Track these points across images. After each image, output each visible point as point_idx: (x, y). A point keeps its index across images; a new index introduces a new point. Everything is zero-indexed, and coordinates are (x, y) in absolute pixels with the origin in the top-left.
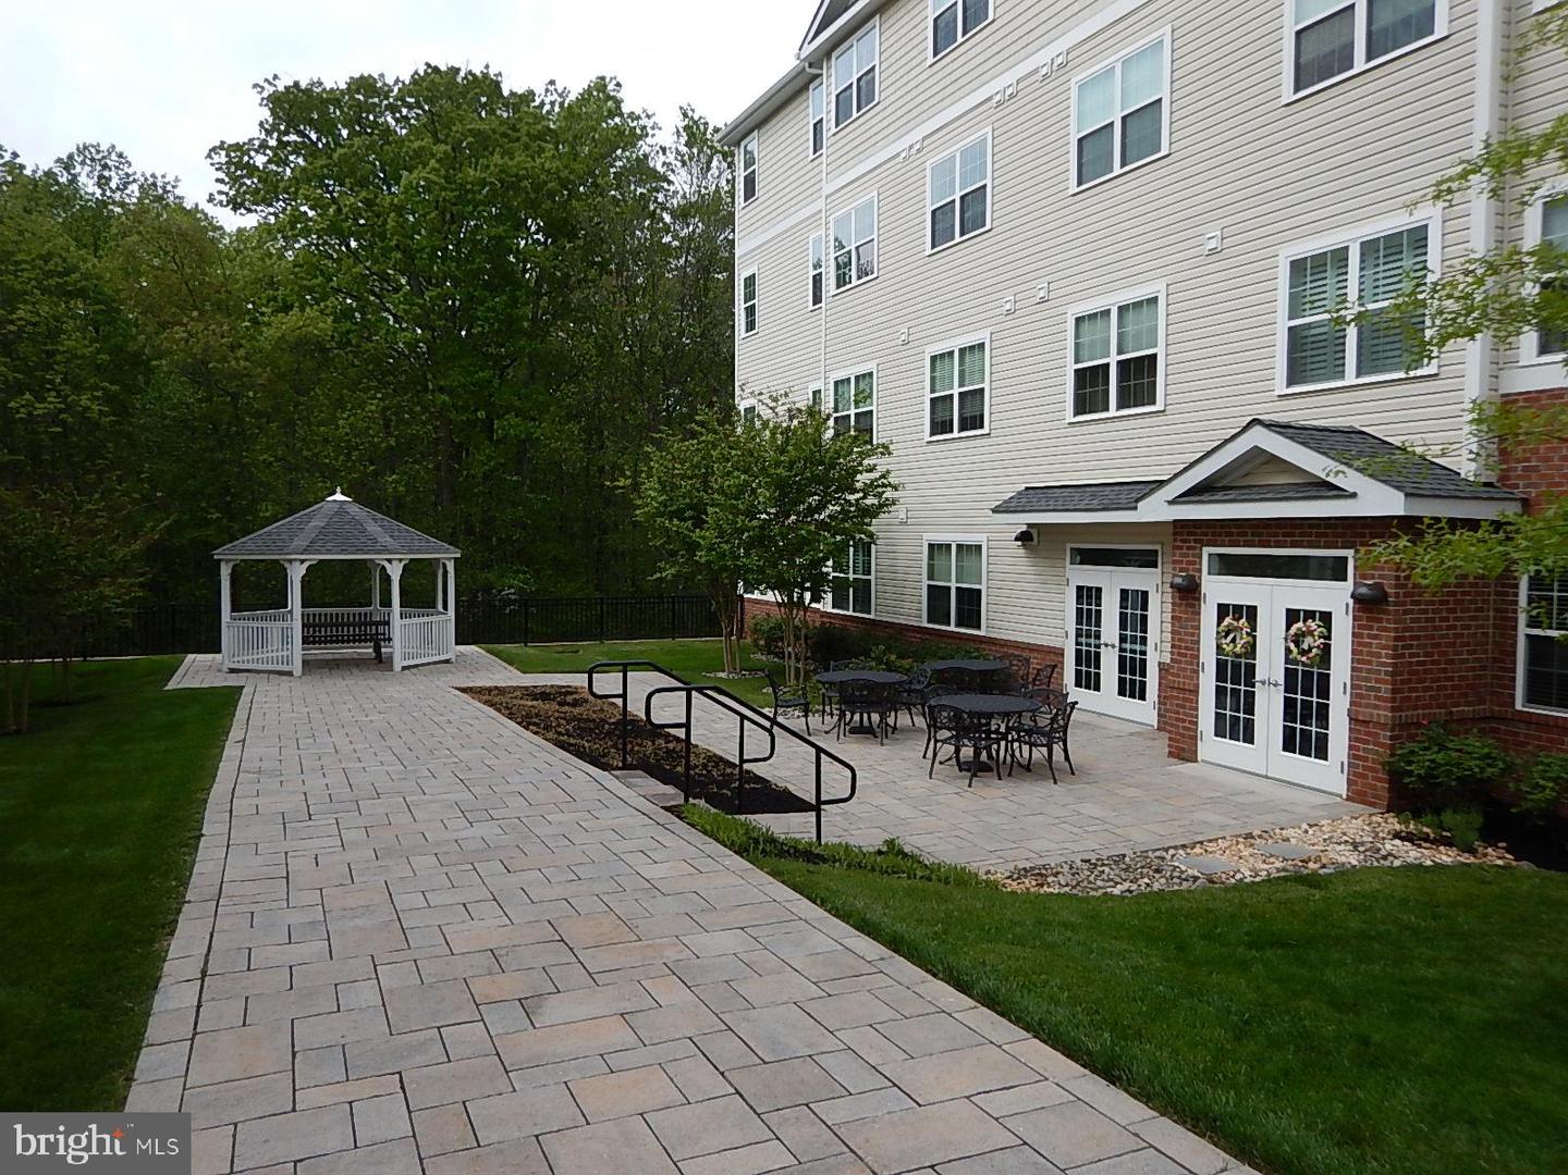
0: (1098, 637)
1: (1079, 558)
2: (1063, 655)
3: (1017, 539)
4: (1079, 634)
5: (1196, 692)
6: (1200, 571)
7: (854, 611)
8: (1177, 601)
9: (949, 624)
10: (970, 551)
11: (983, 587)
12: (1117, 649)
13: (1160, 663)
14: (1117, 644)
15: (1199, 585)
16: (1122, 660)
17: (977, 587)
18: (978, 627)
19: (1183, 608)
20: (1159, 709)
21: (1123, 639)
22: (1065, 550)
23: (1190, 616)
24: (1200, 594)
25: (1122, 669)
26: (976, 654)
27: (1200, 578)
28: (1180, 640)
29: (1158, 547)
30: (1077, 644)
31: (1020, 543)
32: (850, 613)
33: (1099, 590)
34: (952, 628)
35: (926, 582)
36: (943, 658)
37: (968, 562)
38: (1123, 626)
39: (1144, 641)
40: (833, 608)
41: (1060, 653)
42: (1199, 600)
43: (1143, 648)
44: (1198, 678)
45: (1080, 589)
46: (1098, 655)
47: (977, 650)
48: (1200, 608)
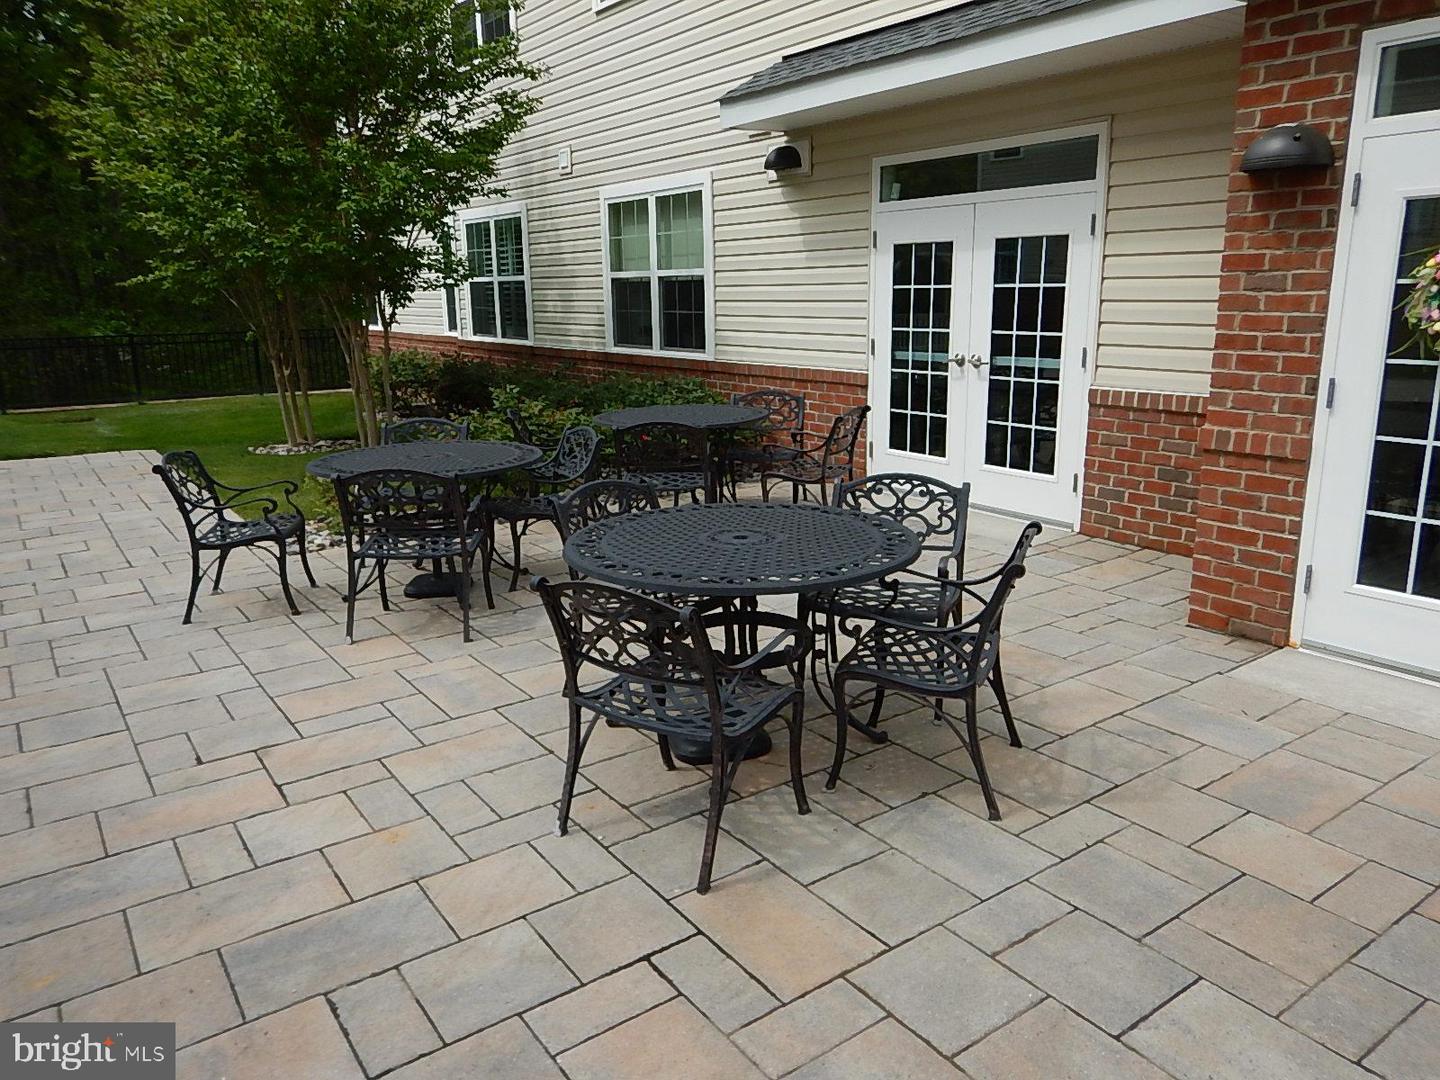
0: (942, 343)
1: (896, 187)
2: (865, 387)
3: (768, 166)
4: (899, 342)
5: (1299, 462)
6: (1346, 107)
7: (503, 336)
8: (1249, 211)
9: (649, 344)
10: (682, 206)
11: (706, 272)
12: (986, 369)
13: (1092, 393)
14: (986, 358)
15: (1337, 155)
16: (997, 391)
17: (696, 272)
18: (701, 346)
19: (1269, 232)
20: (1087, 491)
21: (999, 346)
22: (868, 174)
23: (1294, 251)
24: (1338, 180)
25: (995, 409)
26: (699, 393)
27: (1344, 130)
28: (1249, 323)
29: (1100, 129)
30: (895, 363)
31: (772, 174)
32: (499, 340)
33: (946, 248)
34: (656, 351)
35: (607, 276)
36: (639, 404)
37: (677, 230)
38: (1000, 318)
39: (1052, 348)
40: (475, 334)
41: (859, 384)
42: (1335, 197)
43: (1049, 363)
44: (1309, 426)
45: (902, 252)
46: (941, 386)
47: (701, 386)
48: (1333, 222)
